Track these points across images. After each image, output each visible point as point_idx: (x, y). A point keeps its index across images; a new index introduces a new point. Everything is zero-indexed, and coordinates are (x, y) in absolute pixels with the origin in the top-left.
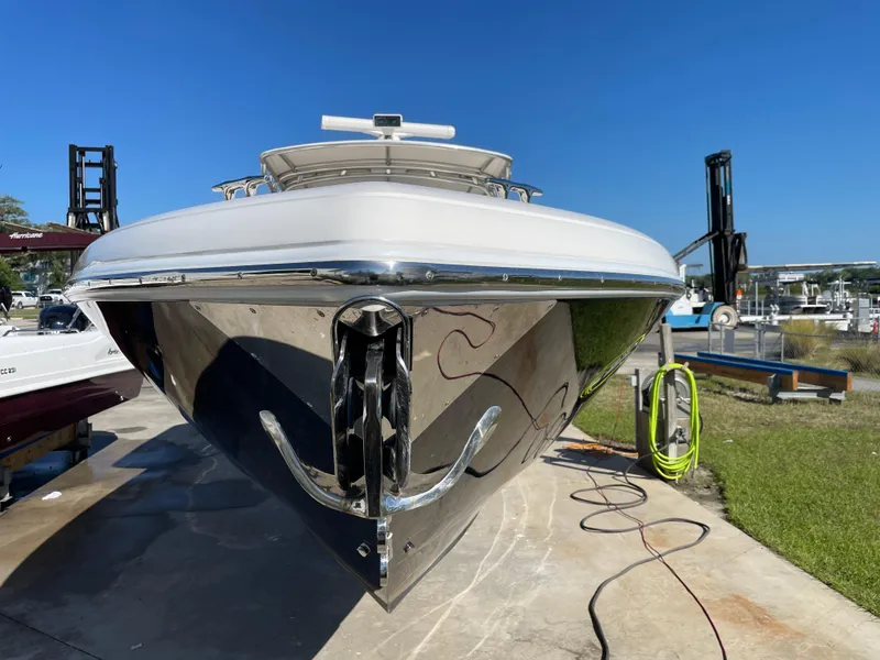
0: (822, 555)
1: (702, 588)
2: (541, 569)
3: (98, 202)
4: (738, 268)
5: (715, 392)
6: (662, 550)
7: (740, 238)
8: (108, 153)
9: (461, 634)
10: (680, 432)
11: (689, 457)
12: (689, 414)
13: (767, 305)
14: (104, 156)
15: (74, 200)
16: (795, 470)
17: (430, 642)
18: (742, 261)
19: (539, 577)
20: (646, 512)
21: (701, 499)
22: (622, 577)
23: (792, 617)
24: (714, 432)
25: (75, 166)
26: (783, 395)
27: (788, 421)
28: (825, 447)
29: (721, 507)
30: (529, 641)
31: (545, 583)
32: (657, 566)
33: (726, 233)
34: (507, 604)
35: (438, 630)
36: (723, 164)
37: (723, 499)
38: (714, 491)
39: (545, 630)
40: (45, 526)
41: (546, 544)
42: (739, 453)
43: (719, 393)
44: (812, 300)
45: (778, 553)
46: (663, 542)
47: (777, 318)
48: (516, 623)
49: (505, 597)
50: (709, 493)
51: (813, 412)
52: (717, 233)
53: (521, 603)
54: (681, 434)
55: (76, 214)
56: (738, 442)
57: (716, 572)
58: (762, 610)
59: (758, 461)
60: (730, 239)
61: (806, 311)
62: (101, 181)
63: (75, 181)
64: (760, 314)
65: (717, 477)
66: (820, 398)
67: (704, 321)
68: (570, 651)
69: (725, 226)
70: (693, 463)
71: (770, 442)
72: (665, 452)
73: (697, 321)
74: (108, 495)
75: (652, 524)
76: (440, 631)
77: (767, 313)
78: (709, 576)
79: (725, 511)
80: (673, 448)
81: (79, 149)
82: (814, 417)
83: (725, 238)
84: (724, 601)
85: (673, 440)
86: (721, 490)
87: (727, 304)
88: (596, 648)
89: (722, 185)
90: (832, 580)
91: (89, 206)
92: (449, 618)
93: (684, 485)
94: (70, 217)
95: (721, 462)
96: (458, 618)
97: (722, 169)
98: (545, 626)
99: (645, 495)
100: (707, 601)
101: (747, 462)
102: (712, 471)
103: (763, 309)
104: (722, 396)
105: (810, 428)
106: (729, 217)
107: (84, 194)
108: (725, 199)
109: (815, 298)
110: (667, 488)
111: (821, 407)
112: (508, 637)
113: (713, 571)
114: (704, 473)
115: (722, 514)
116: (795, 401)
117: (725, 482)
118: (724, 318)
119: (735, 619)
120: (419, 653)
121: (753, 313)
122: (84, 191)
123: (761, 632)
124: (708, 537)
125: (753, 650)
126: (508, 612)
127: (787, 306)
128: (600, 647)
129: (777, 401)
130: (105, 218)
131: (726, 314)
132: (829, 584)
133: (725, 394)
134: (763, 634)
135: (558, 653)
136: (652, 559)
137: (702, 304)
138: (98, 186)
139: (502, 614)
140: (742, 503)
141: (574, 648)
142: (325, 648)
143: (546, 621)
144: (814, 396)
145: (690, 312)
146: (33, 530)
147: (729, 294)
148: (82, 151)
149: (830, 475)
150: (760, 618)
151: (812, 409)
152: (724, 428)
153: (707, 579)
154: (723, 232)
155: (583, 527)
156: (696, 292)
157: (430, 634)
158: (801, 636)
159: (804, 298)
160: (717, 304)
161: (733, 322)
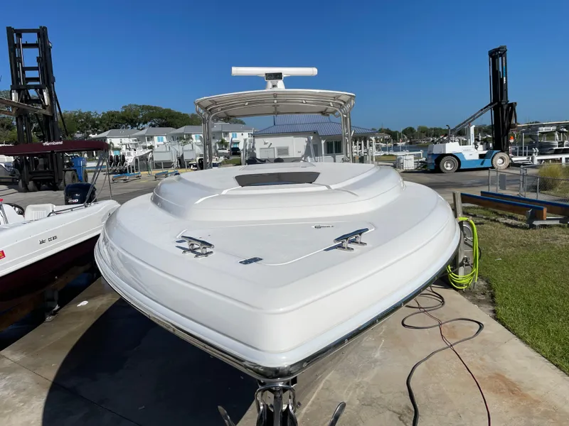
0: (554, 344)
1: (477, 368)
2: (377, 355)
3: (37, 79)
4: (511, 126)
5: (492, 220)
6: (452, 342)
7: (513, 106)
8: (42, 33)
9: (329, 400)
10: (466, 260)
11: (472, 275)
12: (472, 247)
13: (530, 148)
14: (39, 36)
15: (15, 80)
16: (541, 281)
17: (311, 406)
18: (513, 122)
19: (376, 361)
20: (443, 313)
21: (479, 302)
22: (428, 361)
23: (532, 389)
24: (490, 253)
25: (13, 47)
26: (537, 223)
27: (539, 243)
28: (562, 263)
29: (491, 308)
30: (370, 405)
31: (380, 365)
32: (450, 352)
33: (502, 103)
34: (357, 380)
35: (316, 397)
36: (501, 55)
37: (493, 303)
38: (488, 296)
39: (380, 398)
40: (80, 325)
41: (381, 337)
42: (505, 268)
43: (495, 220)
44: (561, 144)
45: (526, 343)
46: (454, 335)
47: (537, 158)
48: (363, 393)
49: (356, 375)
50: (484, 298)
51: (556, 234)
52: (497, 103)
53: (365, 379)
54: (467, 261)
55: (19, 91)
56: (505, 260)
57: (487, 358)
58: (513, 384)
59: (517, 274)
60: (505, 107)
61: (557, 152)
62: (38, 59)
63: (15, 61)
64: (525, 155)
65: (490, 286)
66: (562, 224)
67: (487, 163)
68: (394, 412)
69: (502, 99)
70: (474, 279)
71: (527, 259)
72: (457, 273)
73: (482, 164)
74: (115, 303)
75: (447, 322)
76: (317, 398)
77: (530, 154)
78: (481, 359)
79: (494, 311)
80: (461, 270)
81: (16, 31)
82: (556, 239)
83: (502, 106)
84: (490, 377)
85: (462, 265)
86: (493, 296)
87: (502, 151)
88: (410, 410)
89: (501, 70)
90: (559, 363)
91: (29, 83)
92: (322, 389)
93: (468, 292)
94: (13, 94)
95: (493, 276)
96: (327, 389)
97: (500, 58)
98: (379, 395)
99: (443, 301)
100: (479, 378)
101: (510, 276)
102: (487, 282)
103: (527, 151)
104: (496, 223)
105: (553, 248)
106: (504, 92)
107: (23, 73)
108: (502, 80)
109: (563, 143)
110: (458, 295)
111: (561, 230)
112: (358, 402)
113: (484, 357)
114: (482, 283)
115: (492, 314)
116: (544, 226)
117: (494, 291)
118: (500, 161)
119: (497, 391)
120: (306, 414)
121: (520, 155)
122: (24, 69)
123: (512, 399)
124: (482, 331)
125: (507, 412)
126: (358, 385)
127: (544, 149)
128: (413, 409)
129: (533, 227)
130: (45, 93)
131: (502, 158)
132: (557, 366)
133: (498, 221)
134: (514, 401)
135: (388, 413)
136: (447, 348)
137: (485, 152)
138: (36, 65)
139: (354, 387)
140: (505, 306)
141: (397, 410)
142: (250, 409)
143: (381, 392)
144: (557, 222)
145: (477, 158)
146: (74, 328)
147: (504, 144)
148: (19, 33)
149: (563, 284)
150: (511, 389)
151: (556, 232)
152: (496, 249)
153: (481, 362)
154: (501, 102)
155: (404, 325)
156: (481, 144)
157: (312, 400)
158: (538, 402)
159: (556, 143)
160: (496, 151)
161: (507, 163)
